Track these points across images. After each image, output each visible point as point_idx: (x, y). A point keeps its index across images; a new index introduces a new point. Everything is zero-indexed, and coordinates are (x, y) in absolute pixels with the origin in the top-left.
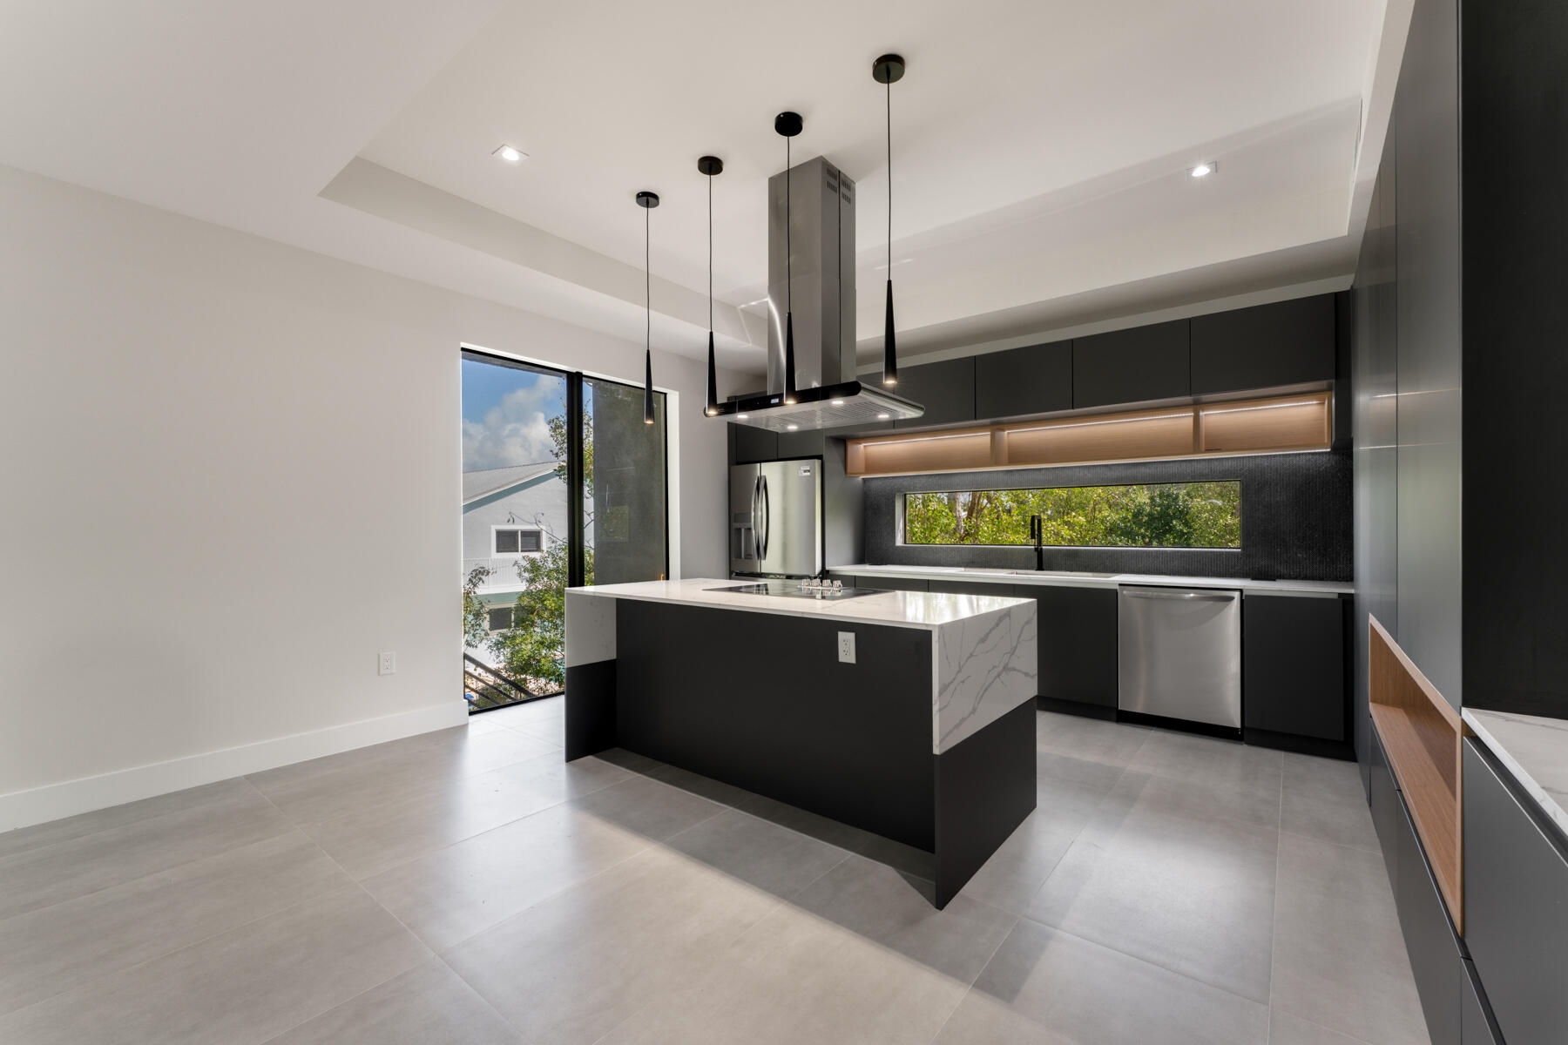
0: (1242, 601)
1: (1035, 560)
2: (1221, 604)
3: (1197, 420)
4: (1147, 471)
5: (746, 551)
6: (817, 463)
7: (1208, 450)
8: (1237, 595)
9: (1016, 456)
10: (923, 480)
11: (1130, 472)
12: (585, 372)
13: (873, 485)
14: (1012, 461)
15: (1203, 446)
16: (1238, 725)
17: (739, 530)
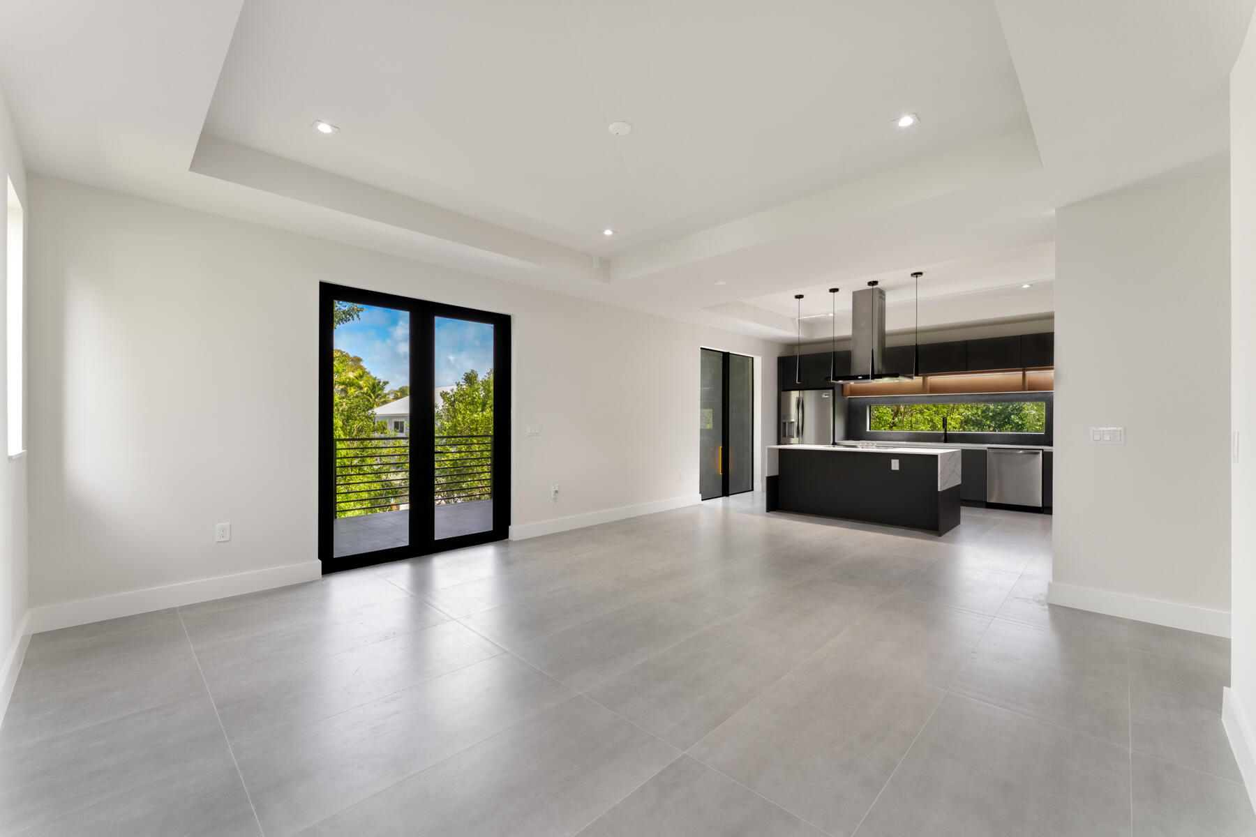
0: (1043, 454)
1: (943, 438)
2: (1034, 455)
3: (1024, 375)
4: (1000, 397)
5: (789, 432)
6: (831, 391)
7: (1029, 390)
8: (1041, 451)
9: (934, 389)
10: (882, 399)
11: (992, 397)
12: (731, 352)
13: (853, 401)
14: (931, 392)
15: (1027, 389)
16: (1041, 506)
17: (785, 423)
